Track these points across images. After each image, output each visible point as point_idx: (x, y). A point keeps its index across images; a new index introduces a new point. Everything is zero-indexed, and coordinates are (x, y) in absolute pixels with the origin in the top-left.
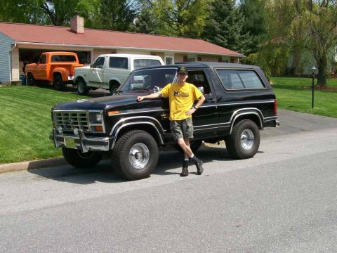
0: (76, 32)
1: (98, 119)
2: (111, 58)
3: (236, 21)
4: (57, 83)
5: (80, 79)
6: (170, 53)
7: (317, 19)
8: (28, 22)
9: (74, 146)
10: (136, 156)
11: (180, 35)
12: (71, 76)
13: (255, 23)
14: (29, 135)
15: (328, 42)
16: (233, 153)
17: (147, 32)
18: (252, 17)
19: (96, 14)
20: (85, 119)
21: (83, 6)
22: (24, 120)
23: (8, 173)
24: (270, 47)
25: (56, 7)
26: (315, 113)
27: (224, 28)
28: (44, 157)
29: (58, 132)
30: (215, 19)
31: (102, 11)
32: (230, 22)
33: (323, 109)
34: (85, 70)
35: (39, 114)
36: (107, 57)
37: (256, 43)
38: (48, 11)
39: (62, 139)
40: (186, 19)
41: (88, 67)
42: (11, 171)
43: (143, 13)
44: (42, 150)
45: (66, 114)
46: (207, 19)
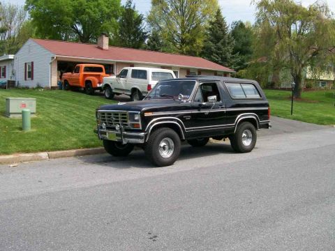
0: (102, 49)
1: (136, 118)
2: (133, 70)
3: (228, 43)
4: (89, 89)
5: (107, 86)
6: (176, 68)
7: (295, 45)
8: (61, 40)
9: (115, 139)
10: (164, 148)
11: (182, 53)
12: (100, 83)
13: (243, 45)
14: (73, 129)
15: (303, 62)
16: (236, 148)
17: (156, 50)
18: (240, 40)
19: (116, 34)
20: (125, 118)
21: (105, 28)
22: (67, 117)
23: (60, 159)
24: (257, 65)
25: (83, 28)
26: (294, 119)
27: (219, 49)
28: (87, 147)
29: (102, 128)
30: (212, 41)
31: (120, 33)
32: (223, 44)
33: (300, 116)
34: (112, 79)
35: (78, 113)
36: (130, 69)
37: (243, 61)
38: (77, 31)
39: (105, 133)
40: (187, 41)
41: (114, 77)
42: (63, 157)
43: (153, 35)
44: (85, 141)
45: (110, 114)
46: (205, 41)
